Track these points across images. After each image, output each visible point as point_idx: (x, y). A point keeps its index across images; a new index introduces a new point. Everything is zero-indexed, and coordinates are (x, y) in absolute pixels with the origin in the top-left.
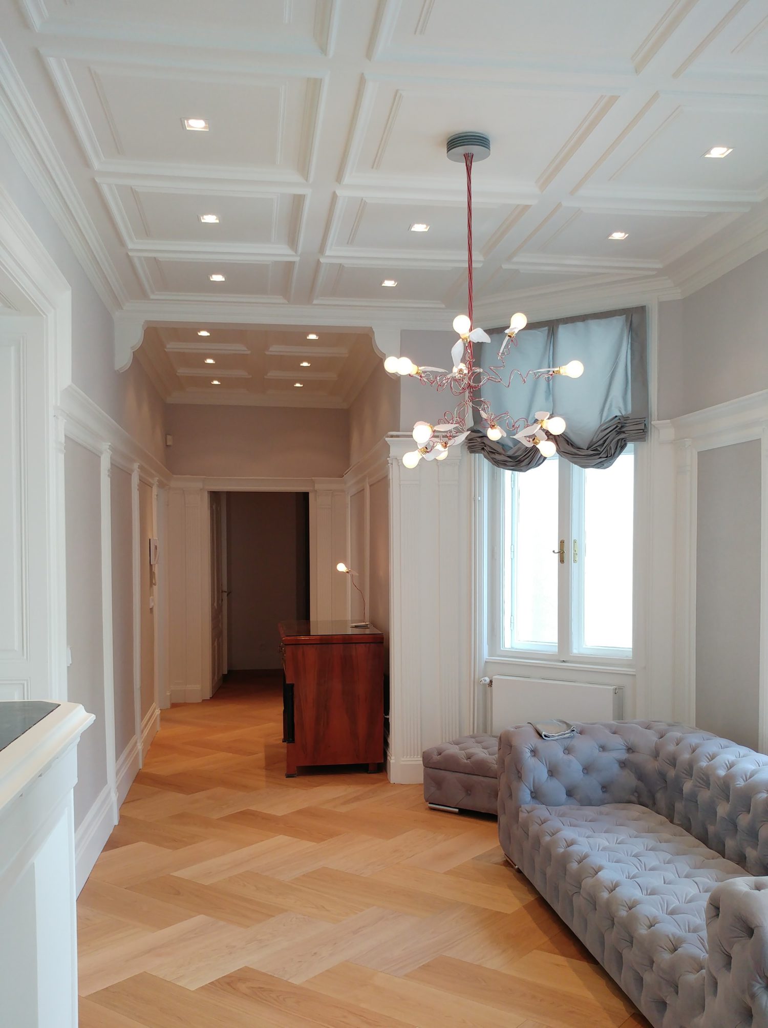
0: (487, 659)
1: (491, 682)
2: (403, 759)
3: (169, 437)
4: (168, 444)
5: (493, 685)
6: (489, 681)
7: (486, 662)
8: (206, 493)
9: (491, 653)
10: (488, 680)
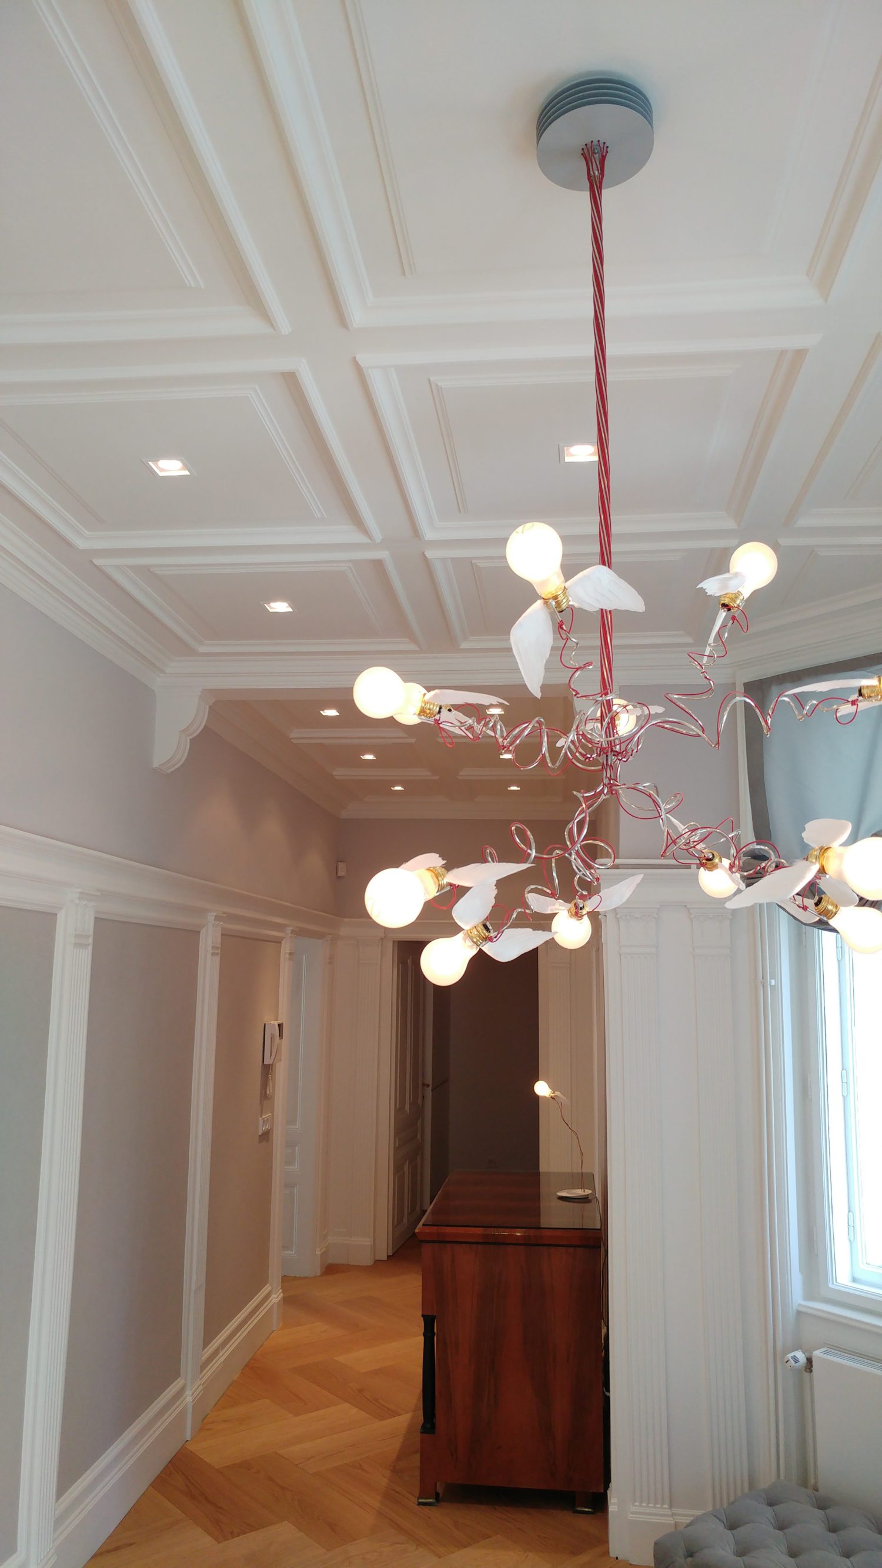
0: (799, 1305)
1: (809, 1361)
2: (633, 1509)
3: (341, 865)
4: (339, 875)
5: (814, 1368)
6: (805, 1360)
7: (799, 1313)
8: (391, 944)
9: (810, 1295)
10: (801, 1356)
